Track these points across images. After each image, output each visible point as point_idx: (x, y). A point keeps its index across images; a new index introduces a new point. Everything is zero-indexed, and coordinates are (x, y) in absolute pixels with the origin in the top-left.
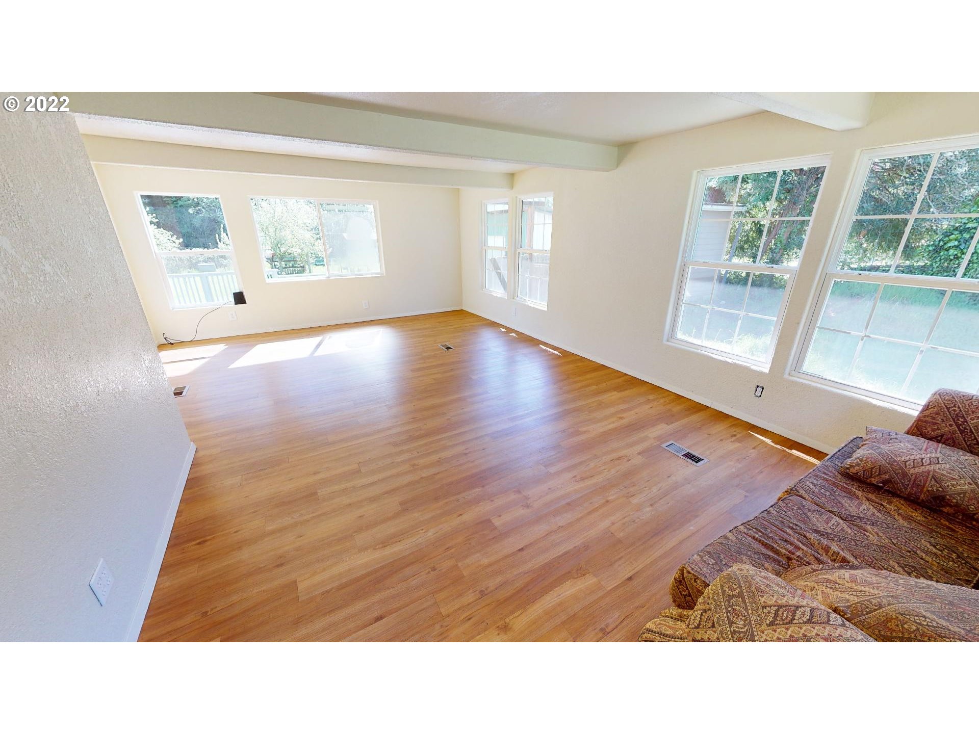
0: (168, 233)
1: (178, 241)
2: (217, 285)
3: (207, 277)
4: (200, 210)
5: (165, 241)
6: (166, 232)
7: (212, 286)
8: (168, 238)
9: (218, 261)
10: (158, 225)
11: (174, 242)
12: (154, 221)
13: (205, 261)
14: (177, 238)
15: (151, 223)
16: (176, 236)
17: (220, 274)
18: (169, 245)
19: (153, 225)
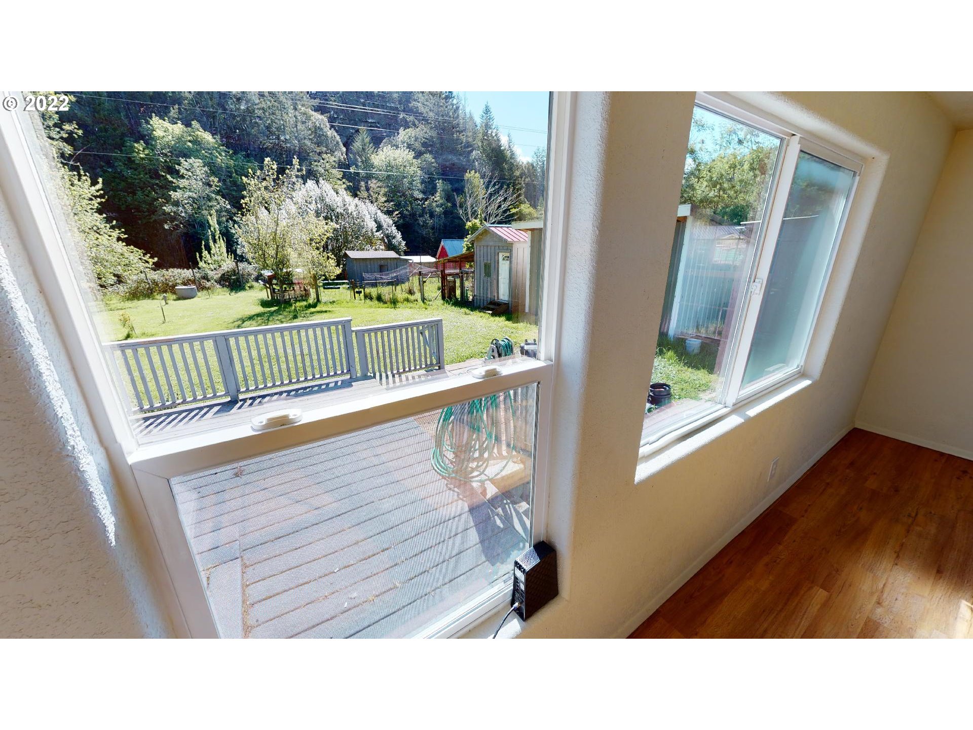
0: (139, 251)
1: (151, 261)
2: (245, 354)
3: (227, 340)
4: (176, 225)
5: (135, 261)
6: (137, 250)
7: (235, 354)
8: (140, 257)
9: (200, 284)
10: (128, 242)
11: (147, 262)
12: (122, 237)
13: (184, 284)
14: (150, 257)
15: (119, 239)
16: (149, 255)
17: (251, 333)
18: (141, 265)
19: (120, 242)
